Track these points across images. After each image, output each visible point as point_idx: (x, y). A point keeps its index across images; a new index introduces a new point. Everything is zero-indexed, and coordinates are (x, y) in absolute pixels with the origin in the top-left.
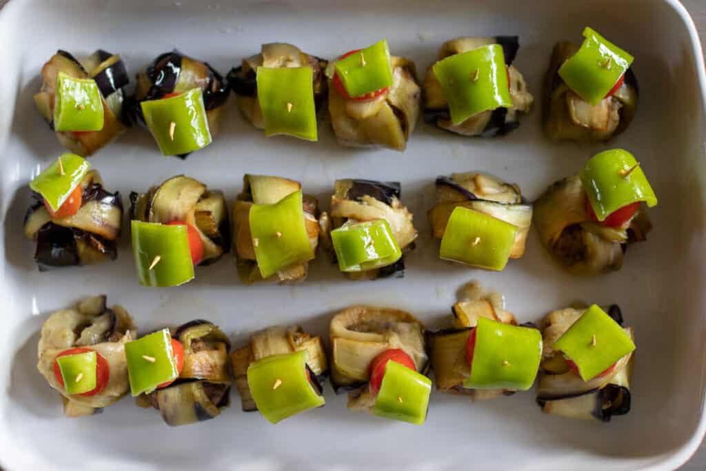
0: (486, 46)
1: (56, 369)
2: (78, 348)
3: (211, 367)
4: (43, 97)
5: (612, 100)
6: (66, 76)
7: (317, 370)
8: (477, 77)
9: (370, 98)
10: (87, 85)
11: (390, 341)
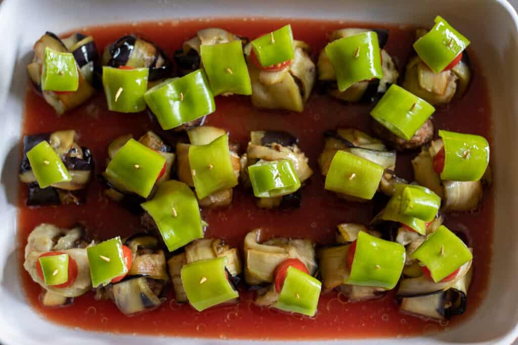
0: (365, 33)
1: (38, 266)
2: (54, 252)
3: (153, 266)
4: (34, 66)
5: (452, 74)
6: (51, 50)
7: (233, 273)
8: (358, 55)
9: (277, 68)
10: (66, 57)
11: (290, 252)
